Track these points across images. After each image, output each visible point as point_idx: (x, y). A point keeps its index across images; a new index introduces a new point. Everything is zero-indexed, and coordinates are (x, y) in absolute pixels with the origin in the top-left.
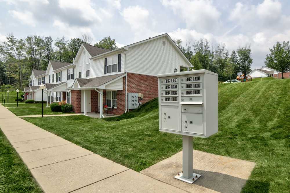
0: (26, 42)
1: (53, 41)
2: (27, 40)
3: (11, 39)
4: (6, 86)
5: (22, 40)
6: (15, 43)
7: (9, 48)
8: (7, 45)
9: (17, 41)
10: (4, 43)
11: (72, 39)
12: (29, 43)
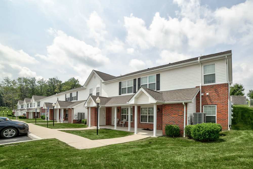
0: (17, 81)
1: (36, 80)
2: (18, 80)
3: (7, 80)
4: (3, 108)
5: (14, 80)
6: (9, 82)
7: (5, 85)
8: (4, 83)
9: (11, 81)
10: (2, 82)
11: (49, 79)
12: (19, 82)
